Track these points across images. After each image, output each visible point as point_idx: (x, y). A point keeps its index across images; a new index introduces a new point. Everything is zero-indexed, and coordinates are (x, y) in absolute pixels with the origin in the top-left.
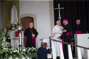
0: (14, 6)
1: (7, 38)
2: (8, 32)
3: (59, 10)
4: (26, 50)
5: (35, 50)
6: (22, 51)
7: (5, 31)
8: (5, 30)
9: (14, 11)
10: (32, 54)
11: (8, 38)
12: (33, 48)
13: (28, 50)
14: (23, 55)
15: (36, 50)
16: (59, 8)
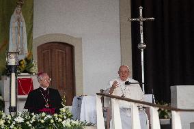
0: (18, 9)
3: (141, 23)
4: (26, 121)
5: (49, 120)
6: (14, 123)
12: (43, 114)
13: (29, 120)
15: (52, 121)
16: (141, 19)
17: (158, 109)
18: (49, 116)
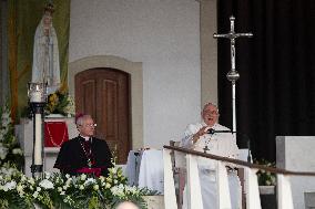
0: (48, 17)
1: (10, 151)
2: (17, 127)
3: (233, 41)
4: (56, 186)
5: (91, 185)
6: (39, 189)
7: (5, 124)
8: (7, 118)
9: (44, 40)
10: (76, 200)
11: (15, 151)
13: (61, 186)
14: (40, 203)
15: (97, 187)
16: (233, 35)
17: (256, 170)
18: (91, 180)
